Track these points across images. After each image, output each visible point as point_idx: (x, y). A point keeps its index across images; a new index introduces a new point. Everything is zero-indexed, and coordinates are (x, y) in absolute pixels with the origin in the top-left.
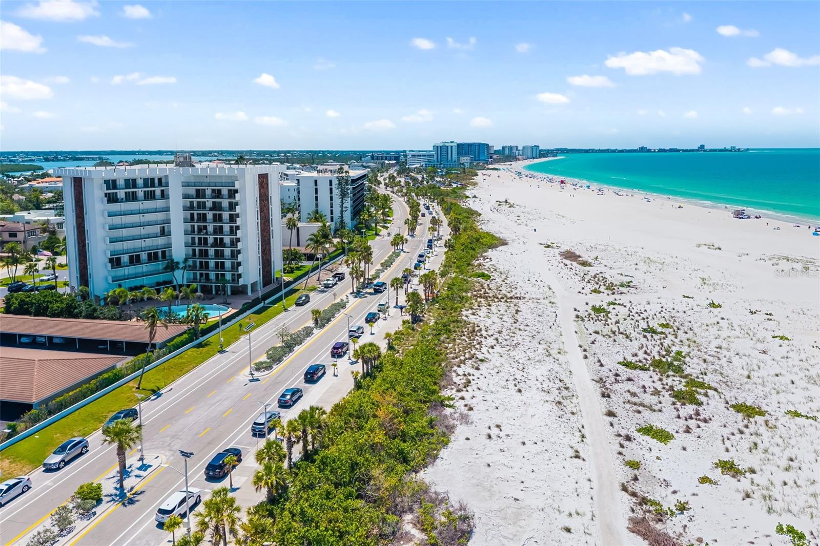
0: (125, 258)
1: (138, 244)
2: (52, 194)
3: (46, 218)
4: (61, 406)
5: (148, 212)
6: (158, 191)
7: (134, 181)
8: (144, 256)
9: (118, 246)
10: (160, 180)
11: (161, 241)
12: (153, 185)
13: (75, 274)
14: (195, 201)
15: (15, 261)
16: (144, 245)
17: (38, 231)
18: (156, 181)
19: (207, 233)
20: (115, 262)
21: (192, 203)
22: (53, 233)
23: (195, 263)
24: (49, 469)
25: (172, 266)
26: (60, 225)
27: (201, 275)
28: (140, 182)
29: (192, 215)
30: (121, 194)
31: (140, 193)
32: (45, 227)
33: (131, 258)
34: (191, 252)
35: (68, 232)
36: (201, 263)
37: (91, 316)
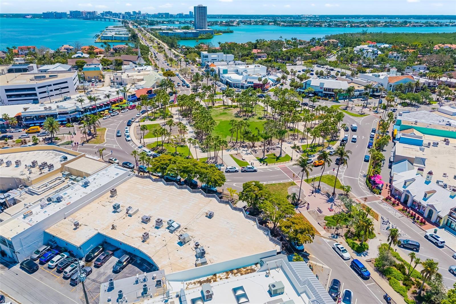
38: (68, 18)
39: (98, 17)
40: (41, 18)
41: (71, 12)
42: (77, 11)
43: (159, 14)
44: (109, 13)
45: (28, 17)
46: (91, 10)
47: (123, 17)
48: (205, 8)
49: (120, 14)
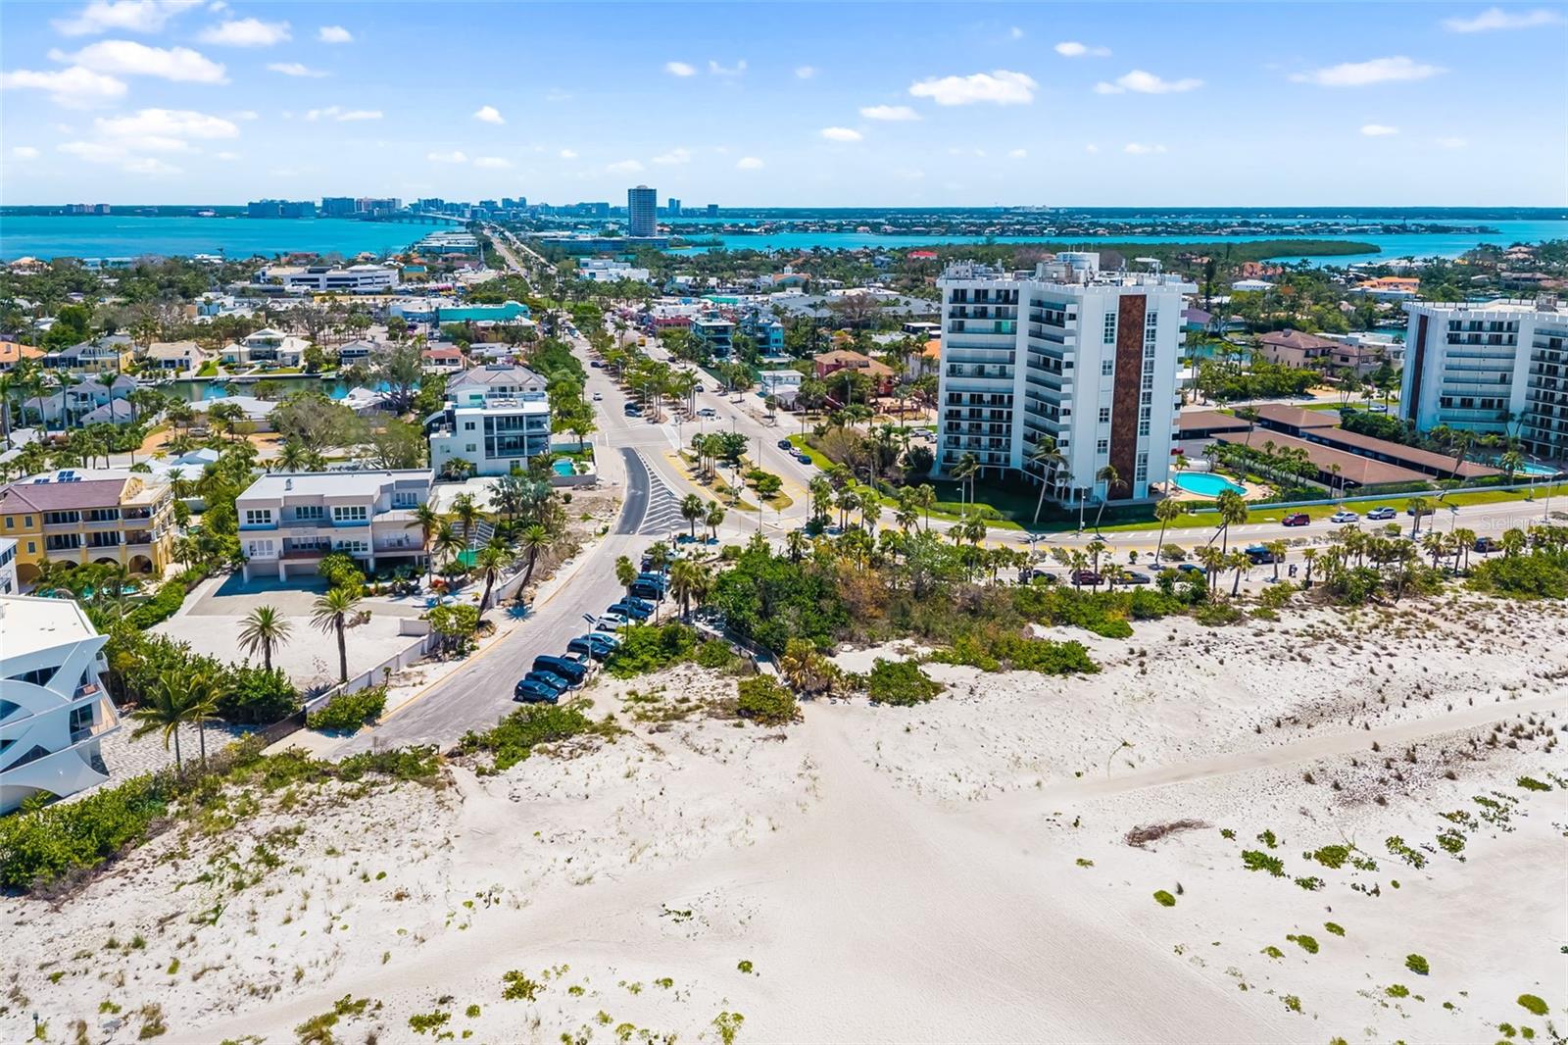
0: (1457, 400)
1: (1473, 387)
2: (1390, 306)
3: (1382, 344)
4: (1380, 493)
5: (1489, 356)
6: (1505, 336)
7: (1481, 323)
8: (1477, 401)
9: (1453, 387)
10: (1510, 324)
11: (1499, 388)
12: (1501, 328)
13: (1406, 408)
14: (1547, 351)
15: (1350, 388)
16: (1479, 389)
17: (1371, 359)
18: (1505, 325)
19: (1554, 389)
20: (1446, 402)
21: (1543, 353)
22: (1388, 362)
23: (1535, 418)
24: (1370, 517)
25: (1506, 417)
26: (1397, 354)
27: (1540, 433)
28: (1486, 325)
29: (1541, 366)
30: (1464, 335)
31: (1485, 336)
32: (1380, 354)
33: (1463, 401)
34: (1532, 406)
35: (1405, 364)
36: (1543, 420)
37: (1414, 444)
38: (318, 216)
39: (402, 216)
40: (241, 216)
41: (325, 201)
42: (343, 200)
43: (582, 206)
44: (435, 203)
45: (205, 213)
46: (384, 196)
47: (474, 213)
48: (652, 193)
49: (467, 205)
